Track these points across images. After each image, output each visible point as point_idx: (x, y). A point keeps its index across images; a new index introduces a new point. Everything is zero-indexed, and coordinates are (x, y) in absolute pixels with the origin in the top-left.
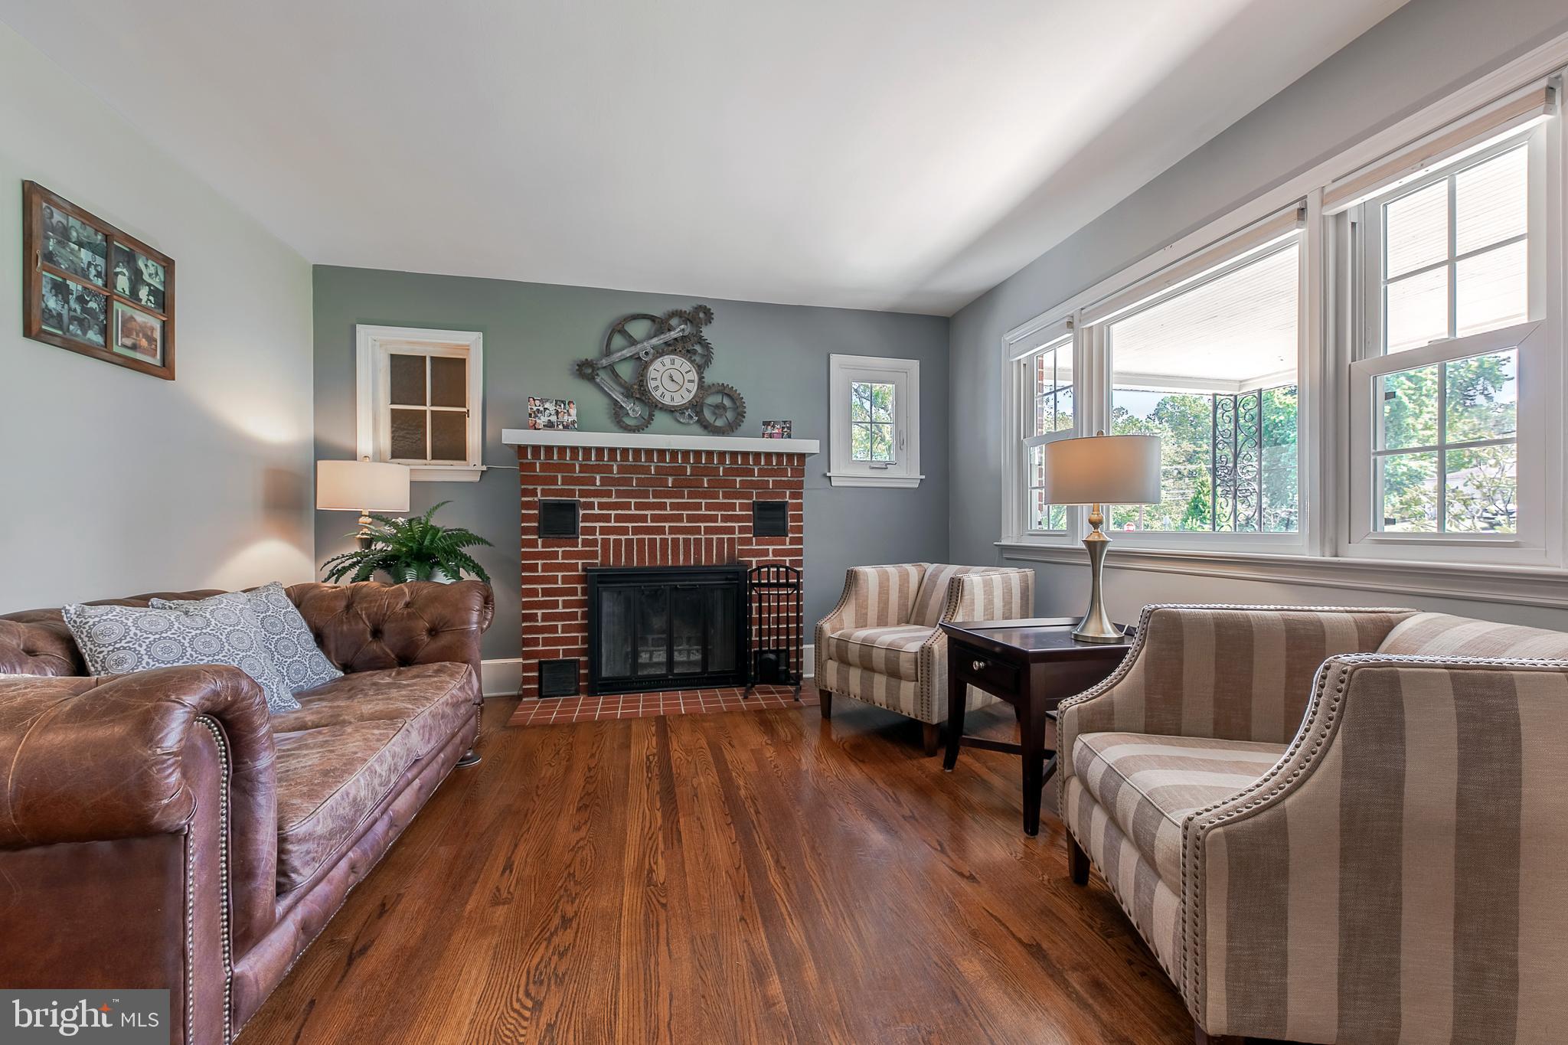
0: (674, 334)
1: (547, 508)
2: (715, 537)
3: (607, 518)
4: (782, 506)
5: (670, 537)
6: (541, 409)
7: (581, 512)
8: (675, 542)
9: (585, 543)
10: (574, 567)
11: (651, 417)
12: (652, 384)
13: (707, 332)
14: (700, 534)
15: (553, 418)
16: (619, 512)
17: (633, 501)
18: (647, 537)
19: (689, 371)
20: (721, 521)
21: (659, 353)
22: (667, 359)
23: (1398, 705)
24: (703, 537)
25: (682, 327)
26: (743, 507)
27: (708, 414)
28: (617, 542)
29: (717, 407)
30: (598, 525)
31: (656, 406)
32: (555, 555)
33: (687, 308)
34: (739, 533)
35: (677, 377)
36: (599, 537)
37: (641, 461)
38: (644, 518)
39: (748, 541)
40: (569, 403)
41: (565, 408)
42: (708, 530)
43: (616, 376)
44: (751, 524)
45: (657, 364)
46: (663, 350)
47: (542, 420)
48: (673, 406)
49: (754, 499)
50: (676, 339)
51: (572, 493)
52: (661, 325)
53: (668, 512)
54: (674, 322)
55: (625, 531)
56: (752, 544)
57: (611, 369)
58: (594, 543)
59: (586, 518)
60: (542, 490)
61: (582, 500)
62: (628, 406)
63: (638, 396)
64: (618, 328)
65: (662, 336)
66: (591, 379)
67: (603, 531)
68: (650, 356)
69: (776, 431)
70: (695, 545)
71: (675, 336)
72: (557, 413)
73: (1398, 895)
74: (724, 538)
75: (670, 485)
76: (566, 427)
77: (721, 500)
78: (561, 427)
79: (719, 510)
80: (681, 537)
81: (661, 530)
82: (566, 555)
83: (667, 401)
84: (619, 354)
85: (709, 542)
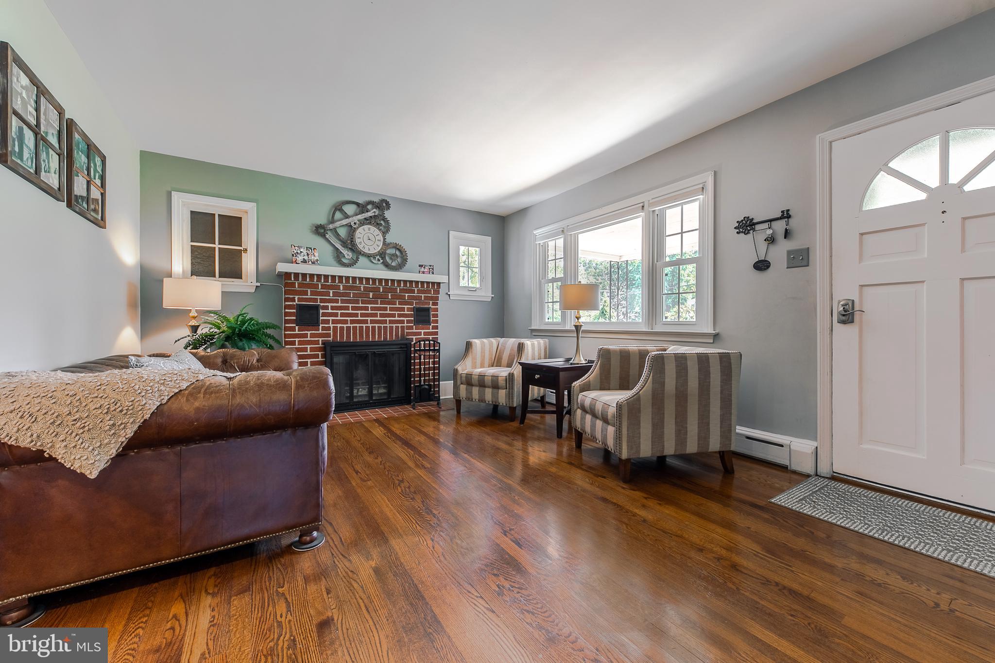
0: (370, 214)
1: (300, 308)
2: (394, 325)
3: (336, 315)
4: (428, 310)
5: (371, 325)
6: (299, 252)
7: (321, 311)
8: (374, 328)
9: (324, 329)
10: (317, 342)
11: (357, 259)
12: (358, 241)
13: (387, 214)
14: (387, 324)
15: (306, 258)
16: (343, 311)
17: (350, 305)
18: (358, 325)
19: (378, 235)
20: (398, 317)
21: (362, 223)
22: (366, 227)
24: (388, 326)
25: (374, 210)
26: (409, 309)
27: (387, 259)
28: (342, 328)
29: (393, 255)
30: (331, 318)
31: (360, 253)
32: (306, 336)
33: (376, 199)
34: (407, 323)
35: (371, 237)
36: (331, 325)
37: (356, 284)
38: (356, 315)
39: (411, 328)
40: (314, 249)
41: (312, 252)
42: (391, 322)
43: (337, 235)
44: (413, 319)
45: (360, 230)
46: (364, 222)
47: (300, 258)
48: (369, 254)
49: (414, 305)
50: (371, 217)
51: (316, 300)
52: (362, 208)
53: (370, 312)
54: (369, 207)
55: (346, 322)
56: (413, 329)
57: (335, 231)
58: (329, 328)
59: (324, 315)
60: (298, 298)
61: (322, 304)
62: (345, 252)
63: (350, 247)
64: (338, 207)
65: (363, 214)
66: (323, 235)
67: (334, 322)
68: (357, 225)
69: (426, 270)
70: (384, 329)
71: (371, 215)
72: (308, 255)
74: (399, 326)
75: (371, 297)
76: (313, 263)
77: (398, 306)
78: (310, 263)
79: (397, 311)
80: (377, 325)
81: (366, 322)
82: (312, 336)
83: (366, 251)
84: (340, 222)
85: (391, 328)
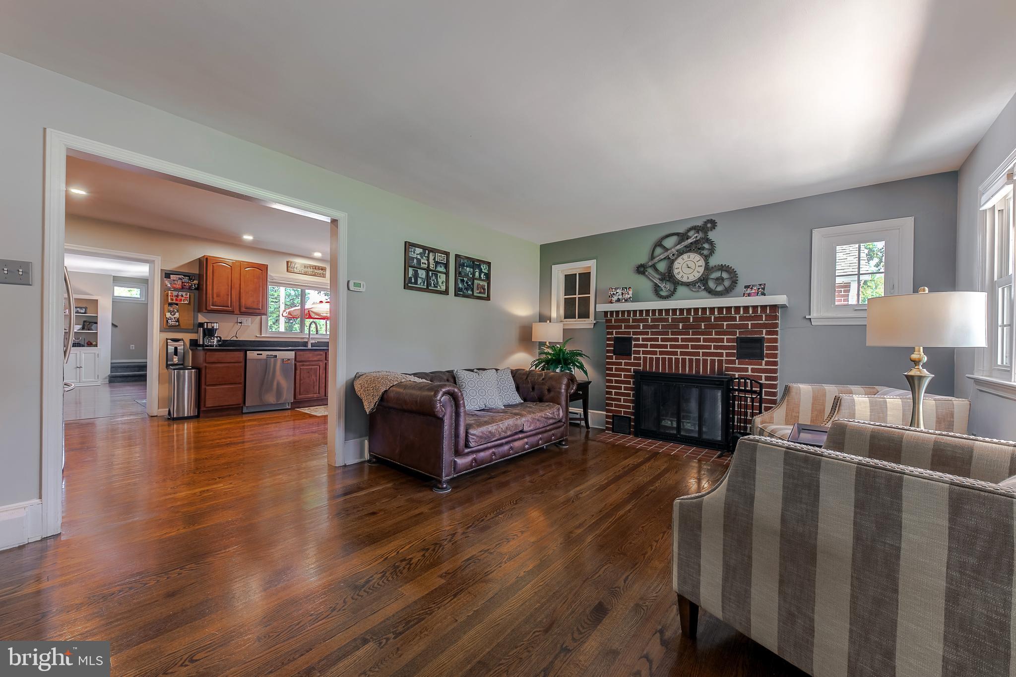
0: (690, 241)
1: (616, 340)
2: (709, 358)
3: (646, 346)
4: (760, 341)
5: (680, 357)
6: (615, 293)
7: (633, 343)
8: (684, 360)
9: (635, 358)
10: (629, 370)
11: (675, 290)
12: (676, 272)
13: (711, 235)
14: (699, 356)
15: (620, 297)
16: (653, 343)
17: (660, 337)
18: (667, 357)
19: (699, 260)
20: (714, 349)
21: (680, 253)
22: (685, 256)
23: (753, 461)
24: (701, 358)
25: (696, 235)
26: (729, 340)
27: (712, 284)
28: (651, 359)
29: (717, 279)
30: (641, 349)
31: (678, 283)
32: (620, 364)
33: (699, 223)
34: (726, 356)
35: (691, 264)
36: (642, 356)
37: (662, 315)
38: (666, 346)
39: (733, 362)
40: (629, 288)
41: (626, 291)
42: (704, 354)
43: (656, 270)
44: (735, 351)
45: (680, 260)
46: (683, 251)
47: (615, 298)
48: (688, 282)
49: (738, 335)
50: (691, 243)
51: (629, 333)
52: (683, 237)
53: (680, 343)
54: (691, 234)
55: (655, 353)
56: (735, 364)
57: (654, 267)
58: (639, 359)
59: (636, 346)
60: (616, 332)
61: (634, 336)
62: (662, 285)
63: (668, 279)
64: (659, 244)
65: (683, 243)
66: (643, 273)
67: (644, 352)
68: (676, 256)
69: (754, 291)
70: (695, 362)
71: (691, 241)
72: (622, 294)
73: (750, 557)
74: (715, 359)
75: (681, 328)
76: (626, 301)
77: (714, 336)
78: (623, 301)
79: (713, 343)
80: (687, 357)
81: (675, 353)
82: (626, 364)
83: (685, 280)
84: (658, 258)
85: (705, 361)
